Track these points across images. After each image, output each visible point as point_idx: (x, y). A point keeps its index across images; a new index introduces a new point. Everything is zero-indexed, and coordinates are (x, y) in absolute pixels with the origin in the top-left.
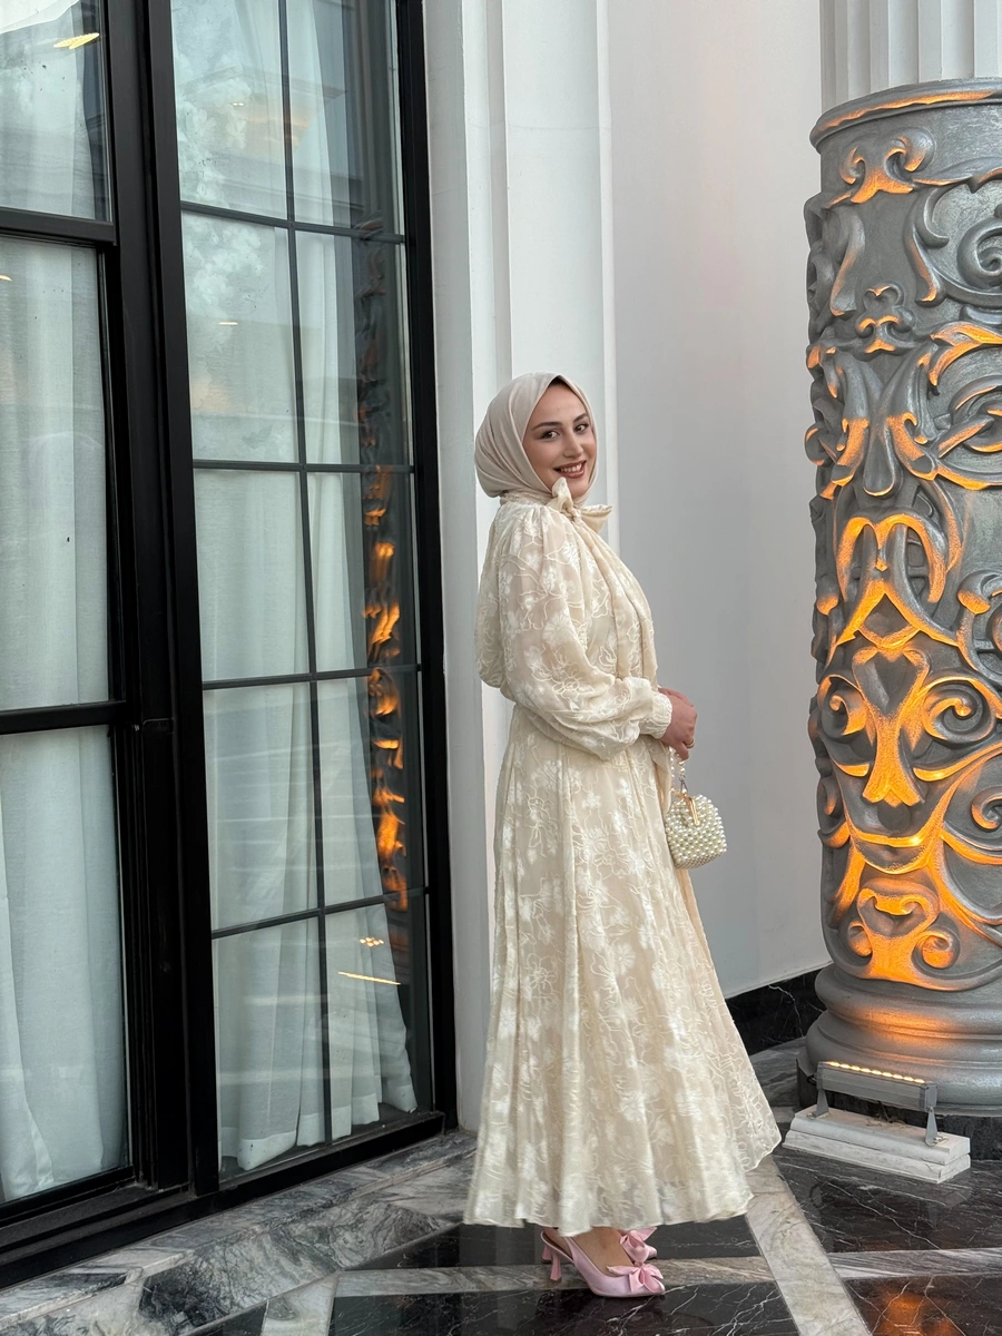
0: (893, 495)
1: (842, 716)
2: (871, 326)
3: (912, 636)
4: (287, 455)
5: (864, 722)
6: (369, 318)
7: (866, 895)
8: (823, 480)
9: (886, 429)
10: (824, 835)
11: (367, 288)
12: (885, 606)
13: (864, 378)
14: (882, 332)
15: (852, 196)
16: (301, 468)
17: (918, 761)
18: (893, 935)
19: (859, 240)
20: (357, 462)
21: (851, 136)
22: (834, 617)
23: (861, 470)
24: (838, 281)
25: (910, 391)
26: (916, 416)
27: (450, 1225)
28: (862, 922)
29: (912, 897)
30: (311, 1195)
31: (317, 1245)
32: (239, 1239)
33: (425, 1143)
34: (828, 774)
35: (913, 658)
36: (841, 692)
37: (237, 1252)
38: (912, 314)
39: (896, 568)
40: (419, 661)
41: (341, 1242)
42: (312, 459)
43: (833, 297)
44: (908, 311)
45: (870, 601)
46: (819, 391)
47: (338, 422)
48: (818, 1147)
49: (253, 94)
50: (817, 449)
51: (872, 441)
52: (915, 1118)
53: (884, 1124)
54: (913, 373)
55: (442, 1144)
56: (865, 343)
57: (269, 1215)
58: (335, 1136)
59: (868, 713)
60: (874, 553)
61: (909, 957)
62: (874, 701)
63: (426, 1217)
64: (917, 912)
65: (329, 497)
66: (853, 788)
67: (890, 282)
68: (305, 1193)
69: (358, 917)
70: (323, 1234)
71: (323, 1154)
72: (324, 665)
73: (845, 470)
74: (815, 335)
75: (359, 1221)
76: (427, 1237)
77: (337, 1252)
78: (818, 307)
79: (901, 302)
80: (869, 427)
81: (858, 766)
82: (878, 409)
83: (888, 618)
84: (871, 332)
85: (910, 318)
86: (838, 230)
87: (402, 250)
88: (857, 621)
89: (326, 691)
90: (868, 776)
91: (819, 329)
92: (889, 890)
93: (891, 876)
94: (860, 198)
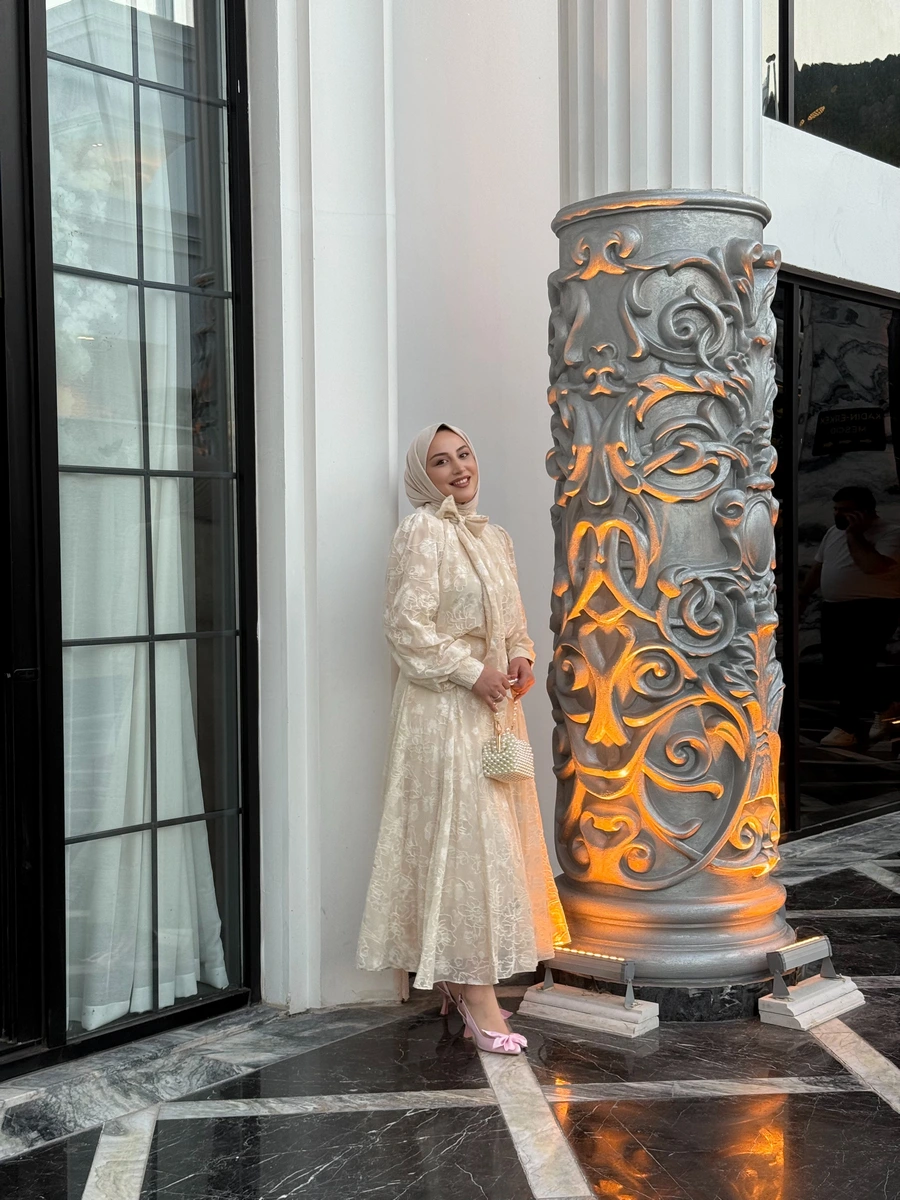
0: (610, 505)
1: (570, 676)
2: (594, 374)
3: (623, 613)
4: (134, 463)
5: (587, 680)
6: (204, 350)
7: (587, 816)
8: (559, 492)
9: (604, 454)
10: (556, 770)
11: (200, 328)
12: (603, 590)
13: (588, 414)
14: (602, 380)
15: (581, 274)
16: (146, 473)
17: (627, 711)
18: (607, 846)
19: (586, 308)
20: (191, 469)
21: (580, 227)
22: (566, 598)
23: (586, 484)
24: (570, 338)
25: (622, 425)
26: (626, 445)
27: (250, 1070)
28: (583, 837)
29: (620, 818)
30: (140, 1050)
31: (144, 1085)
32: (82, 1082)
33: (234, 1013)
34: (560, 720)
35: (623, 631)
36: (570, 657)
37: (80, 1091)
38: (624, 366)
39: (611, 561)
40: (238, 628)
41: (163, 1082)
42: (154, 466)
43: (566, 350)
44: (621, 364)
45: (592, 586)
46: (556, 424)
47: (176, 427)
48: (544, 1013)
49: (112, 181)
50: (554, 468)
51: (594, 462)
52: (618, 989)
53: (595, 994)
54: (624, 411)
55: (248, 1013)
56: (590, 387)
57: (107, 1064)
58: (162, 1004)
59: (590, 674)
60: (594, 550)
61: (617, 864)
62: (595, 665)
63: (232, 1065)
64: (624, 828)
65: (169, 498)
66: (578, 732)
67: (609, 341)
68: (136, 1048)
69: (184, 832)
70: (149, 1078)
71: (151, 1019)
72: (161, 629)
73: (574, 484)
74: (554, 379)
75: (180, 1068)
76: (231, 1078)
77: (161, 1090)
78: (556, 358)
79: (616, 357)
80: (592, 452)
81: (582, 716)
82: (598, 438)
83: (606, 599)
84: (593, 379)
85: (623, 370)
86: (570, 299)
87: (229, 303)
88: (583, 602)
89: (161, 649)
90: (589, 723)
91: (557, 374)
92: (603, 812)
93: (605, 801)
94: (586, 276)
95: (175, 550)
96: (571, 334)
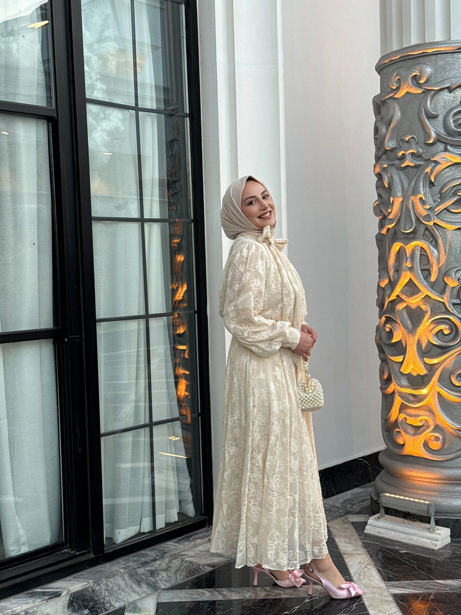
0: (414, 232)
1: (390, 334)
2: (403, 155)
3: (423, 297)
4: (135, 214)
5: (401, 336)
6: (172, 151)
7: (402, 416)
8: (381, 225)
9: (410, 202)
10: (383, 389)
11: (172, 137)
12: (411, 283)
13: (400, 178)
14: (409, 157)
15: (395, 94)
16: (142, 220)
17: (426, 355)
18: (414, 435)
19: (398, 115)
20: (167, 217)
21: (394, 67)
22: (387, 288)
23: (399, 220)
24: (388, 134)
25: (422, 184)
26: (424, 196)
27: (210, 569)
28: (400, 429)
29: (423, 417)
30: (147, 555)
31: (149, 578)
32: (114, 576)
33: (199, 531)
34: (384, 361)
35: (423, 307)
36: (390, 323)
37: (113, 582)
38: (422, 149)
39: (415, 266)
40: (196, 309)
41: (160, 577)
42: (146, 216)
43: (386, 141)
44: (420, 147)
45: (403, 281)
46: (380, 185)
47: (158, 199)
48: (380, 533)
49: (119, 49)
50: (378, 210)
51: (404, 207)
52: (425, 519)
53: (411, 522)
54: (423, 176)
56: (401, 162)
57: (127, 564)
58: (158, 528)
59: (403, 333)
60: (405, 259)
61: (422, 445)
62: (405, 327)
63: (199, 566)
64: (426, 424)
65: (155, 234)
66: (396, 367)
67: (412, 134)
68: (144, 554)
69: (168, 427)
70: (152, 573)
71: (152, 536)
72: (152, 311)
73: (392, 221)
74: (378, 159)
75: (169, 567)
76: (200, 574)
77: (159, 582)
78: (379, 146)
79: (417, 143)
80: (402, 201)
81: (398, 357)
82: (407, 192)
83: (412, 289)
84: (403, 157)
85: (422, 151)
86: (388, 110)
87: (188, 120)
88: (398, 290)
89: (153, 323)
90: (403, 362)
91: (380, 156)
92: (413, 414)
93: (414, 408)
94: (398, 96)
95: (159, 265)
96: (389, 131)
